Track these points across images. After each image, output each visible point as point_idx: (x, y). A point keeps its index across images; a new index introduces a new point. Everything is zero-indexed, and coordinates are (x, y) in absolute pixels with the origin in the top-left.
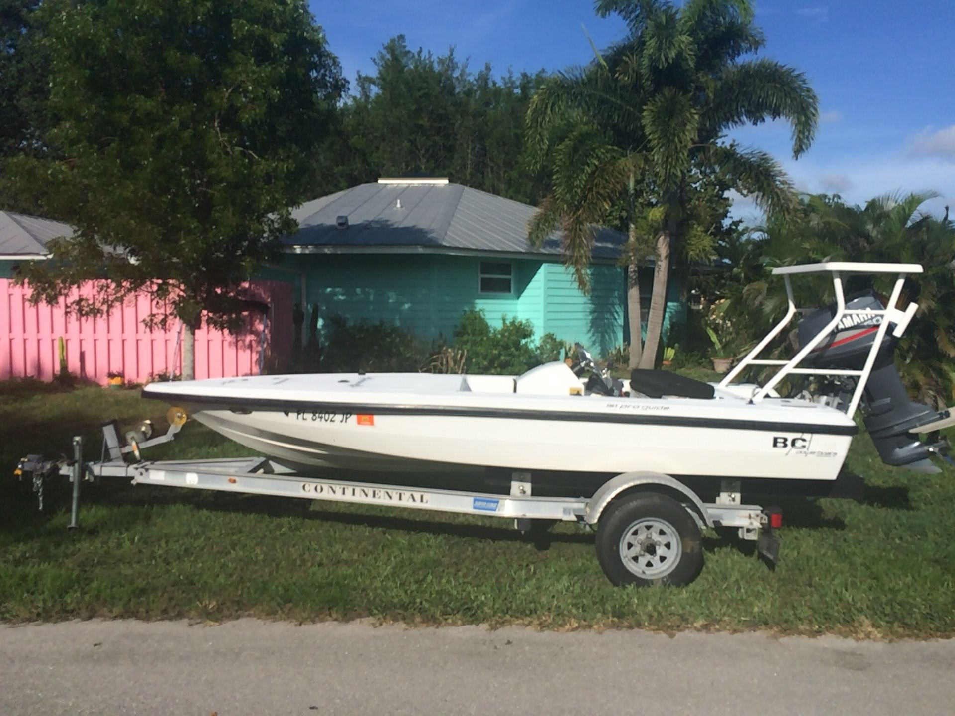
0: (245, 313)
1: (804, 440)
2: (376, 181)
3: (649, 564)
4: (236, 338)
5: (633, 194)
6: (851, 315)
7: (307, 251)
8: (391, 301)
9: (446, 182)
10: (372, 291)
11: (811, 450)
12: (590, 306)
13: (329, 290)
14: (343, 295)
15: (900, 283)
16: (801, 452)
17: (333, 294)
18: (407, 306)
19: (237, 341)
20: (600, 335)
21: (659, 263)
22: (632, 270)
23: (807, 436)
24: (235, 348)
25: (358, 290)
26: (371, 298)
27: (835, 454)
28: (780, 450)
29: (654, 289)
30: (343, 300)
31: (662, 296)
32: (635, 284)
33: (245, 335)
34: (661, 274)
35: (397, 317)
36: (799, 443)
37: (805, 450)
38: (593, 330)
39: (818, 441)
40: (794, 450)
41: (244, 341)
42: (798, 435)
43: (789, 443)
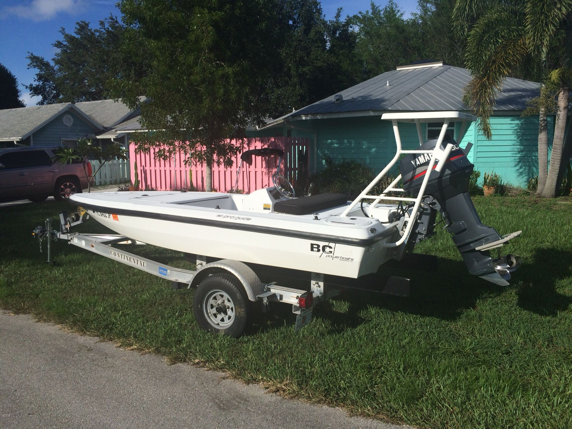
0: (272, 156)
1: (330, 247)
2: (395, 69)
3: (222, 320)
4: (268, 170)
5: (544, 61)
6: (423, 154)
7: (308, 118)
8: (364, 147)
9: (441, 64)
10: (353, 141)
11: (335, 255)
12: (518, 147)
13: (329, 141)
14: (337, 144)
15: (445, 127)
16: (329, 256)
17: (332, 143)
18: (373, 150)
19: (269, 172)
20: (527, 168)
21: (559, 112)
22: (542, 119)
23: (332, 245)
24: (268, 176)
25: (346, 141)
26: (353, 145)
27: (352, 260)
28: (315, 254)
29: (555, 133)
30: (338, 147)
31: (560, 139)
32: (544, 129)
33: (272, 168)
34: (560, 121)
35: (368, 157)
36: (327, 250)
37: (332, 254)
38: (520, 164)
39: (340, 249)
40: (324, 255)
41: (272, 172)
42: (326, 244)
43: (321, 248)
